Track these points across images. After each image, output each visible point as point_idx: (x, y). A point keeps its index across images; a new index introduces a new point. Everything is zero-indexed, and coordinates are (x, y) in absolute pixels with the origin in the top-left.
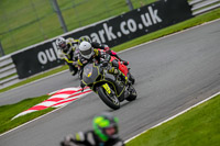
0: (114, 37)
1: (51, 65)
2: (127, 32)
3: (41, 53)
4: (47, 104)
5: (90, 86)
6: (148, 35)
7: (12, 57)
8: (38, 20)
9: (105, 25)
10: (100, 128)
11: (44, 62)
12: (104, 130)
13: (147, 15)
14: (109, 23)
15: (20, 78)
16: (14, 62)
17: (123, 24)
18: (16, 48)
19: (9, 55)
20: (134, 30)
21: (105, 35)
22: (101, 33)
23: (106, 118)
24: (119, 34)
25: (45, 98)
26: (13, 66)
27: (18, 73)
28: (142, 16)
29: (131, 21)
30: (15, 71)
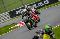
0: (37, 7)
1: (19, 15)
2: (40, 6)
3: (17, 11)
4: (18, 25)
5: (25, 22)
6: (46, 7)
7: (9, 12)
8: (16, 3)
9: (34, 4)
10: (47, 28)
11: (17, 14)
12: (48, 29)
13: (46, 1)
14: (35, 3)
15: (11, 18)
16: (9, 14)
17: (39, 4)
18: (10, 10)
19: (8, 12)
20: (42, 5)
21: (34, 7)
22: (33, 6)
23: (49, 26)
24: (38, 6)
25: (18, 23)
26: (9, 15)
27: (10, 17)
28: (44, 2)
29: (41, 3)
30: (9, 16)
